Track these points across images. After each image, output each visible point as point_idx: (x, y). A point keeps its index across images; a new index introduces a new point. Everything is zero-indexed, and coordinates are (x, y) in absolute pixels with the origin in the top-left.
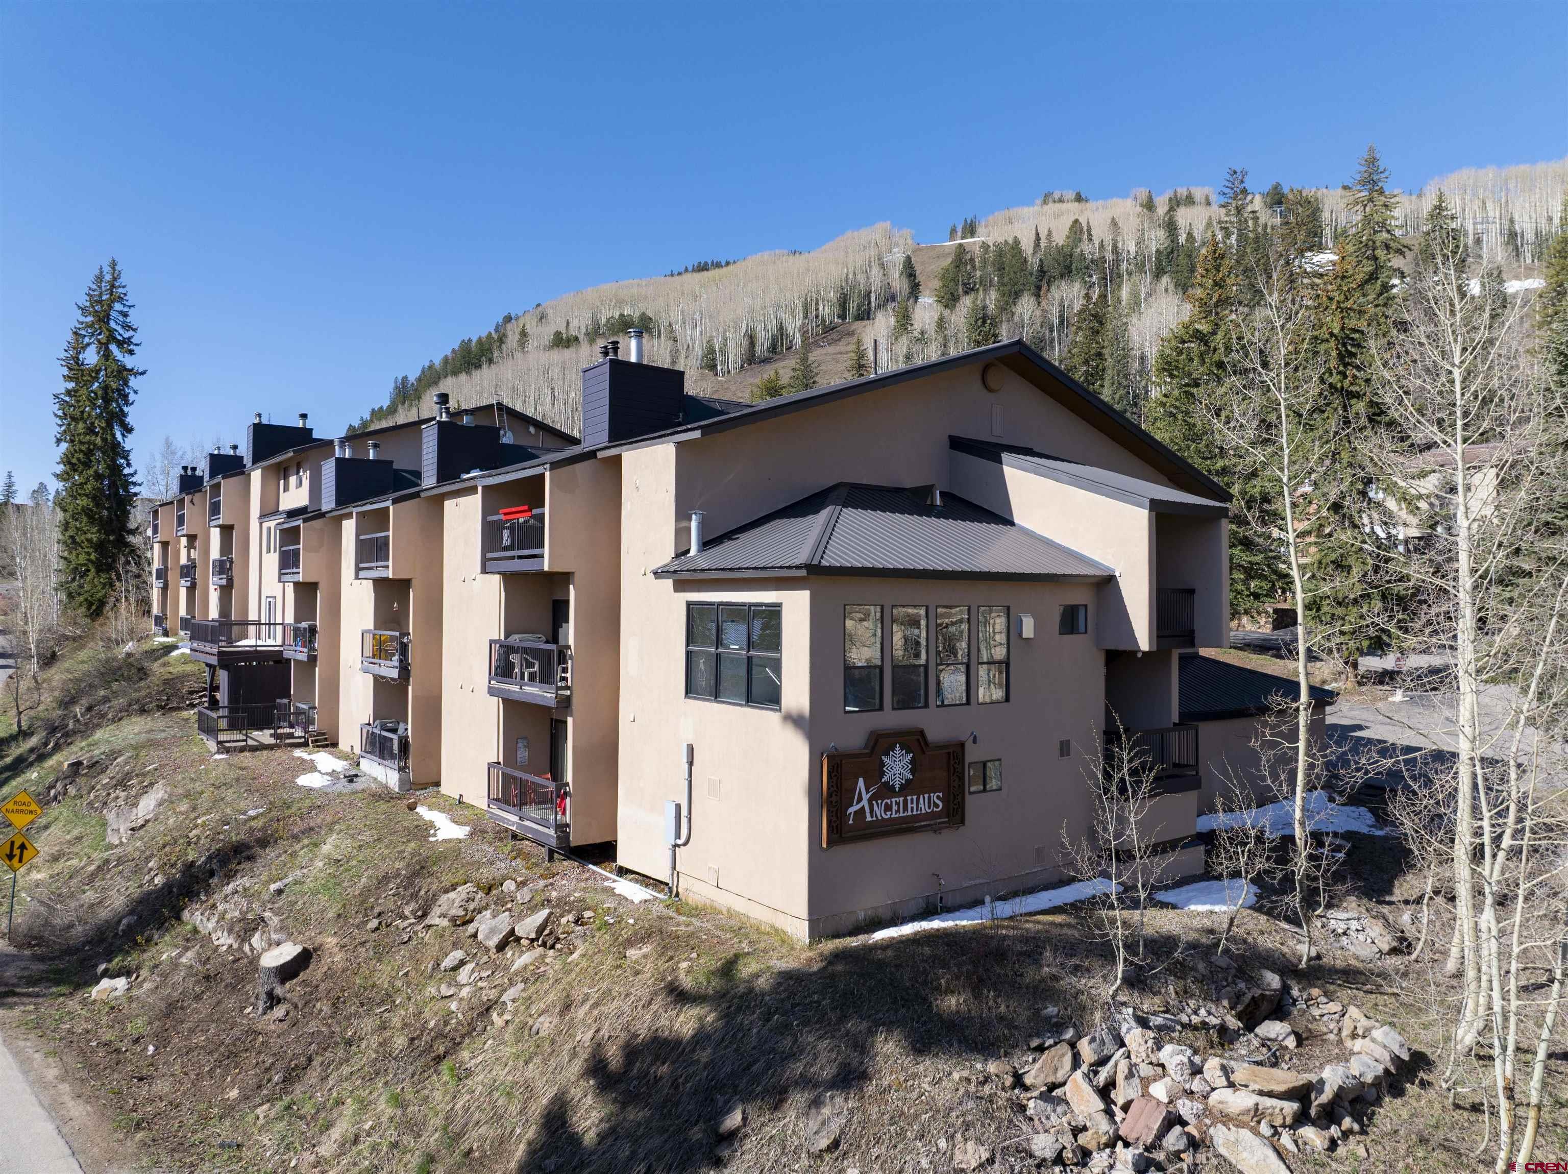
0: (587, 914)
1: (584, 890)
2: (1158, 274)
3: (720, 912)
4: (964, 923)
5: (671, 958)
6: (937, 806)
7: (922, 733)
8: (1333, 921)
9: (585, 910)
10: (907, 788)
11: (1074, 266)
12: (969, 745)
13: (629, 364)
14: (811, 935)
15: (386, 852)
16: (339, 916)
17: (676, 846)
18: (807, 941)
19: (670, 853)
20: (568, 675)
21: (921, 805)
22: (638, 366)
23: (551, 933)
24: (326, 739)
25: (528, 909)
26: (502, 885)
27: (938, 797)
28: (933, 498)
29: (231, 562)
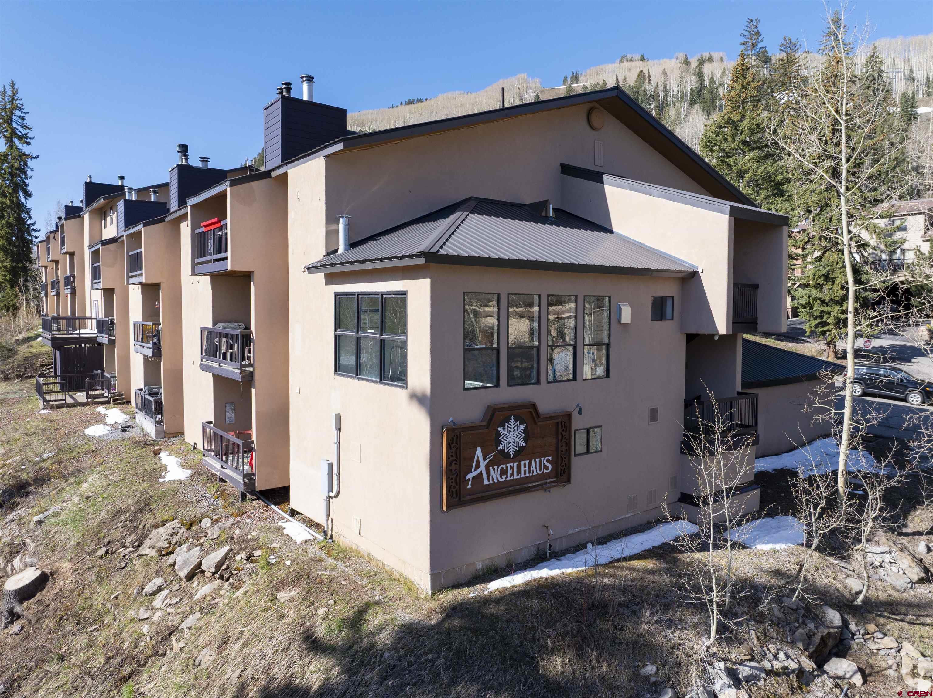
0: (257, 553)
1: (261, 529)
2: (692, 103)
3: (362, 557)
4: (570, 570)
5: (312, 603)
6: (546, 468)
7: (534, 406)
8: (870, 555)
9: (256, 549)
10: (521, 454)
11: (640, 98)
12: (575, 416)
13: (301, 101)
14: (433, 587)
15: (125, 490)
16: (78, 544)
17: (329, 497)
18: (430, 592)
19: (324, 503)
20: (252, 355)
21: (533, 468)
22: (310, 104)
23: (228, 568)
24: (123, 399)
25: (216, 544)
26: (200, 522)
27: (548, 461)
28: (547, 211)
29: (74, 277)
